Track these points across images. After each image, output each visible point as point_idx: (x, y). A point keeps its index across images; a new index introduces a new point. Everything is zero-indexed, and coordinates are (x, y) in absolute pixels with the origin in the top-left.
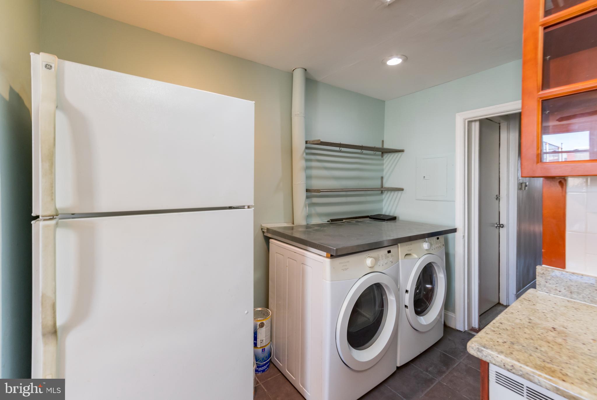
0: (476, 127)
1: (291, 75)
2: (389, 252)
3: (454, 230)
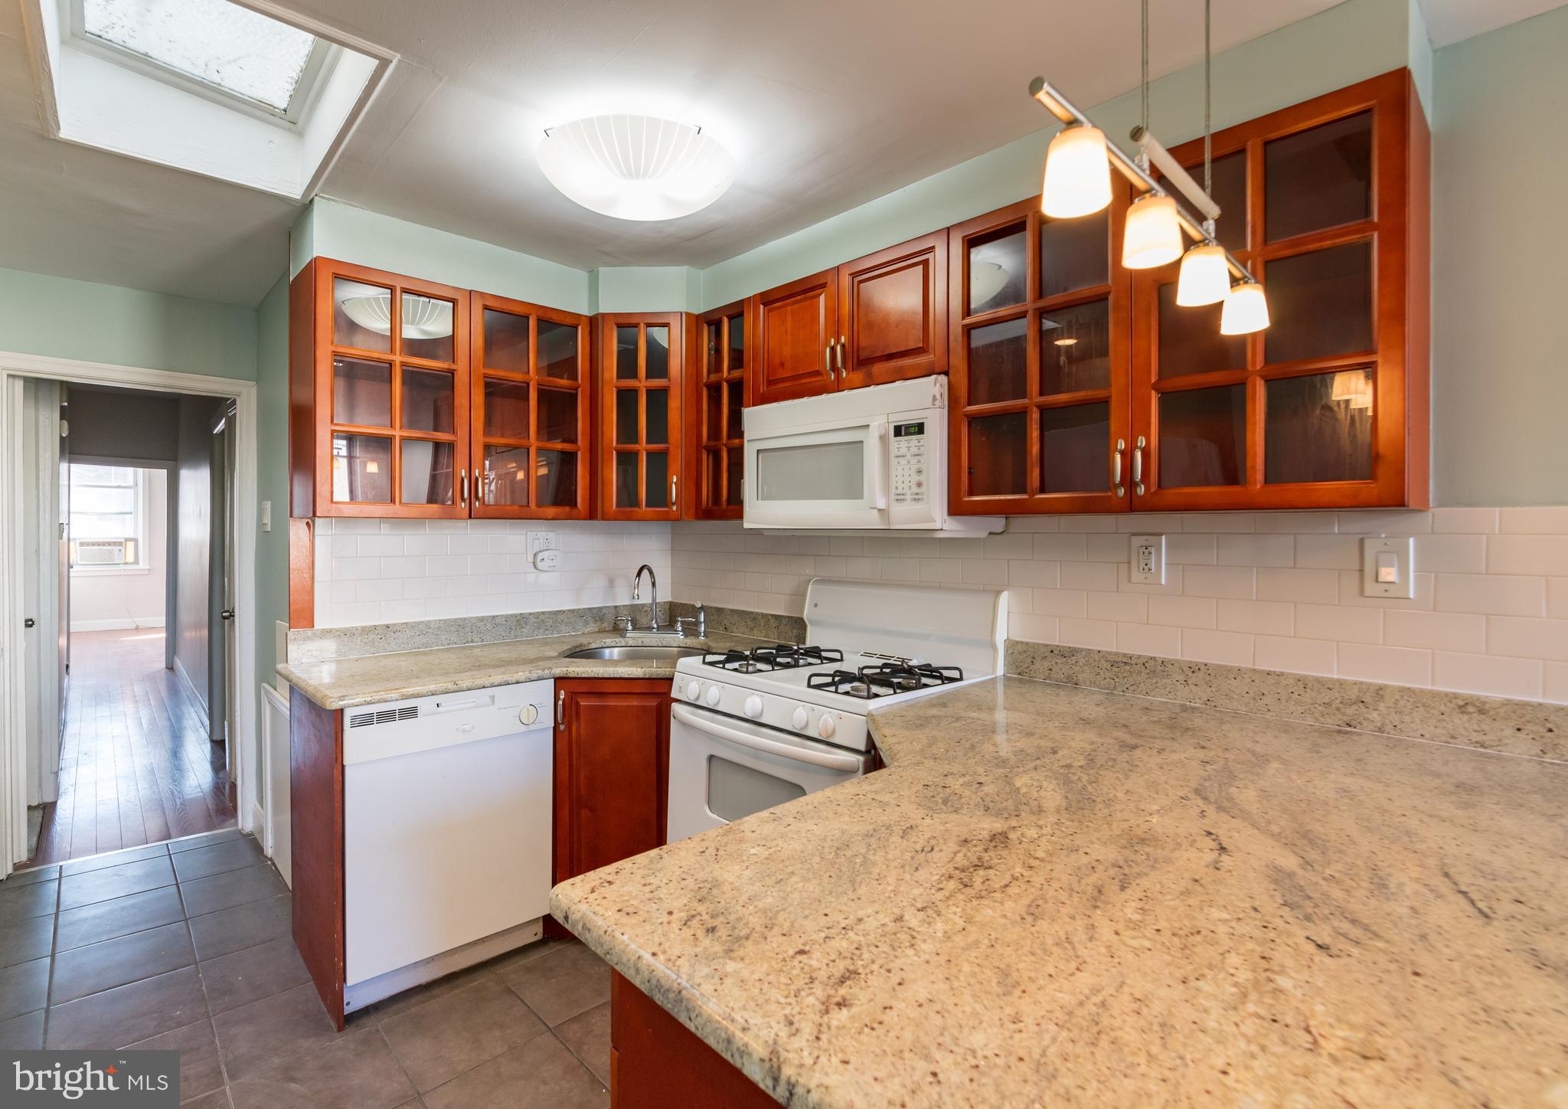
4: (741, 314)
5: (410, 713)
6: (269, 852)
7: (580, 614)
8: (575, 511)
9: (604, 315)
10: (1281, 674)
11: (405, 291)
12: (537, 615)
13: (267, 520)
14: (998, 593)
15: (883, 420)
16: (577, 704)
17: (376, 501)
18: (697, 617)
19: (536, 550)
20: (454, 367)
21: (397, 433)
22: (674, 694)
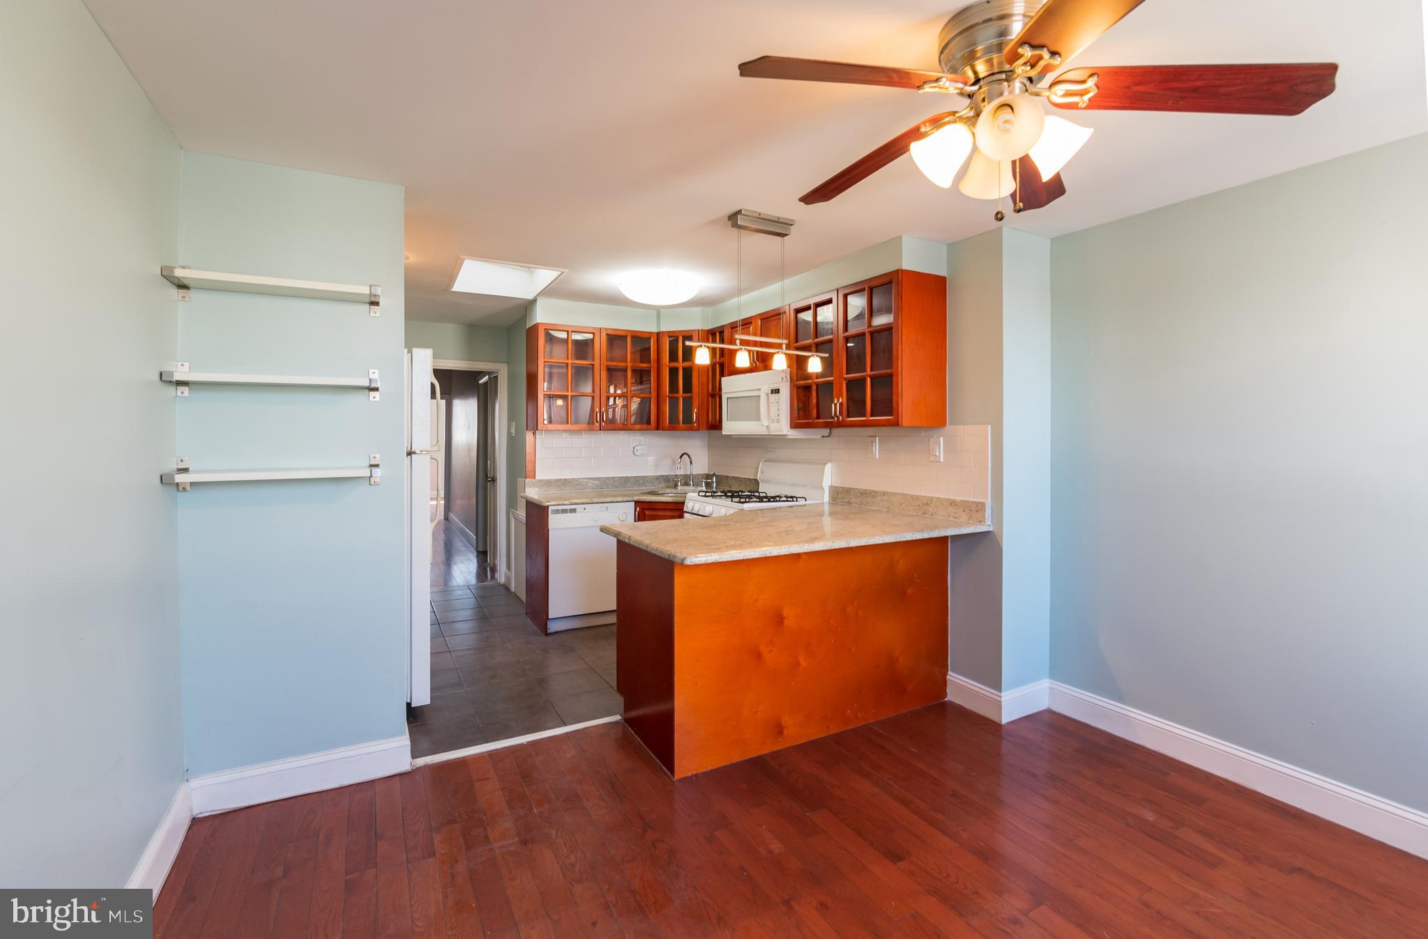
4: (723, 332)
5: (574, 511)
6: (513, 589)
7: (658, 478)
8: (650, 426)
9: (663, 332)
10: (907, 495)
11: (572, 332)
12: (635, 477)
13: (513, 431)
14: (826, 464)
15: (767, 387)
16: (645, 514)
17: (561, 423)
18: (712, 479)
19: (634, 445)
20: (593, 363)
21: (569, 394)
22: (684, 510)
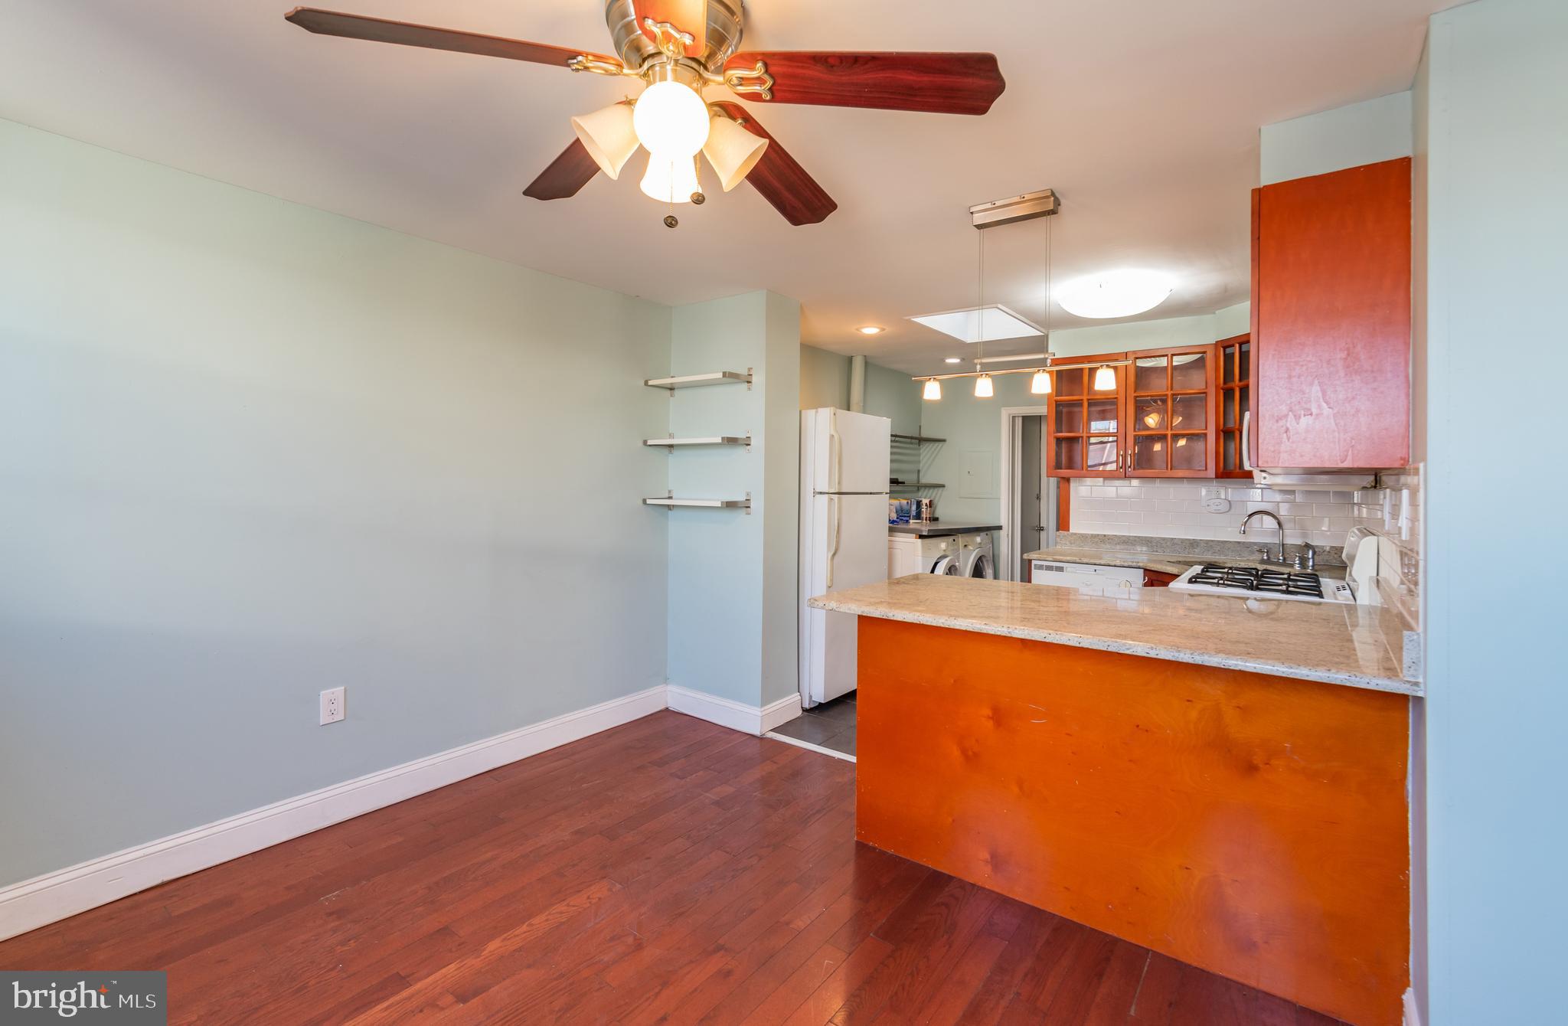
0: (1019, 423)
1: (850, 360)
2: (954, 540)
3: (1000, 528)
5: (1060, 569)
7: (1245, 546)
8: (1203, 473)
18: (1307, 553)
21: (1084, 435)
